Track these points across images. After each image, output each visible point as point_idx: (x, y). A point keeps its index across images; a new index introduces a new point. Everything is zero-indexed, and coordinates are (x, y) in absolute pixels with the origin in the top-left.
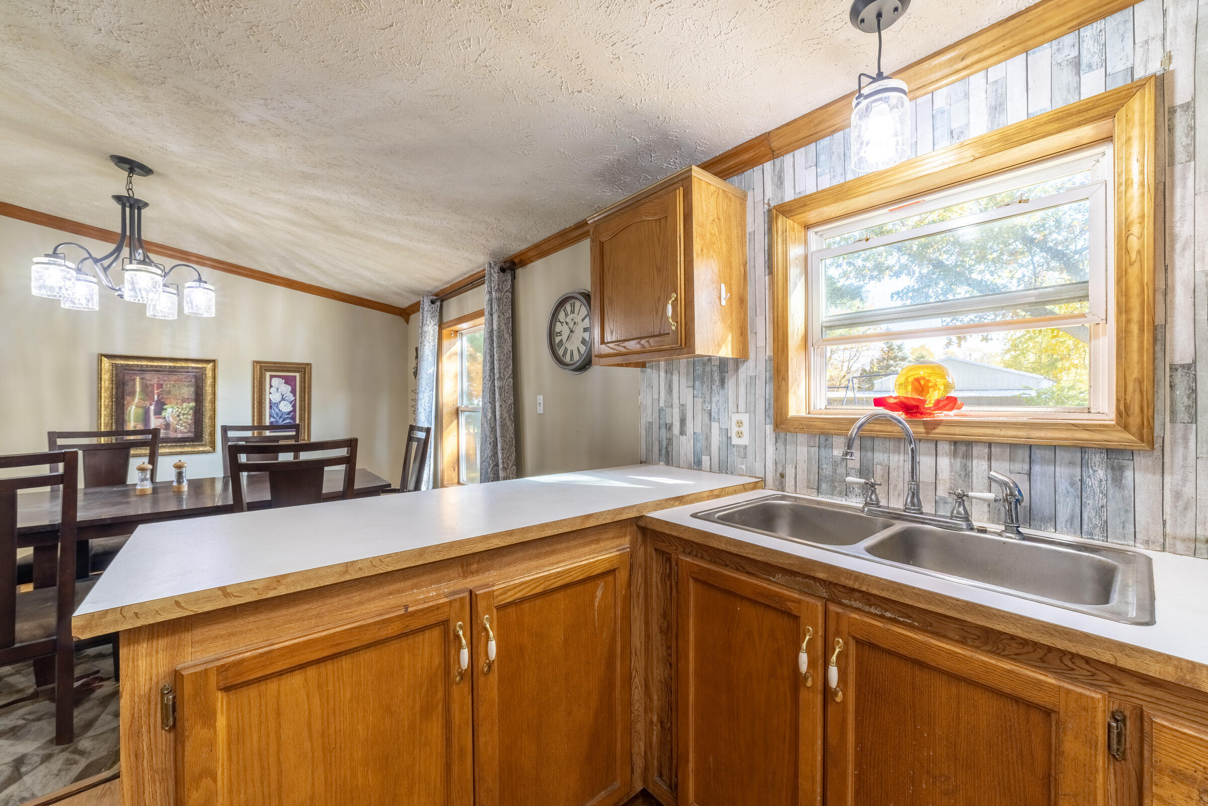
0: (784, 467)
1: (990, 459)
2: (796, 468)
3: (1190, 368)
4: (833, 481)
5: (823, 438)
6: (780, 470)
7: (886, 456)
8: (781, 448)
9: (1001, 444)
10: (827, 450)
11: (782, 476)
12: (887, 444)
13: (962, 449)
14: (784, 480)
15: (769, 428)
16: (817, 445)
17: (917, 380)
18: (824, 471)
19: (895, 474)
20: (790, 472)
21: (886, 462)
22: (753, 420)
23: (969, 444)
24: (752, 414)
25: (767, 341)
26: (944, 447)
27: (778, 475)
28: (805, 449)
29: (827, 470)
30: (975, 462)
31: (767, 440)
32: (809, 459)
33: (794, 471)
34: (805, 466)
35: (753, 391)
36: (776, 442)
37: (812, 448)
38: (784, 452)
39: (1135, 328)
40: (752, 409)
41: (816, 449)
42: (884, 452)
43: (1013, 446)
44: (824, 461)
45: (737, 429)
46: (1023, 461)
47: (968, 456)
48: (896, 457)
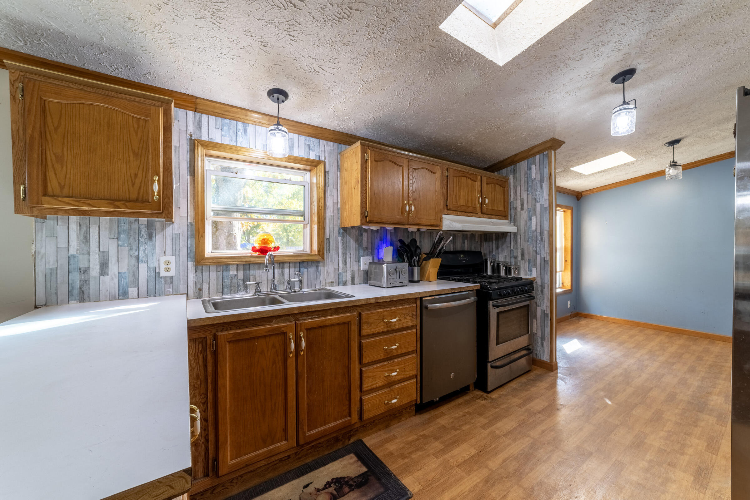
0: (201, 285)
1: (289, 268)
2: (209, 284)
3: (329, 239)
4: (230, 287)
5: (225, 267)
6: (198, 287)
7: (255, 271)
8: (199, 274)
9: (292, 262)
10: (227, 272)
11: (200, 290)
12: (255, 266)
13: (281, 265)
14: (201, 292)
15: (191, 265)
16: (222, 270)
17: (264, 239)
18: (226, 283)
19: (258, 279)
20: (205, 287)
21: (255, 274)
22: (178, 260)
23: (283, 263)
24: (178, 257)
25: (189, 214)
26: (276, 266)
27: (197, 290)
28: (215, 273)
29: (227, 282)
30: (285, 270)
31: (189, 271)
32: (217, 278)
33: (208, 286)
34: (215, 282)
35: (178, 242)
36: (196, 271)
37: (219, 273)
38: (201, 276)
39: (321, 227)
40: (177, 253)
41: (221, 272)
42: (254, 270)
43: (295, 263)
44: (225, 277)
45: (166, 266)
46: (298, 267)
47: (283, 268)
48: (259, 271)
